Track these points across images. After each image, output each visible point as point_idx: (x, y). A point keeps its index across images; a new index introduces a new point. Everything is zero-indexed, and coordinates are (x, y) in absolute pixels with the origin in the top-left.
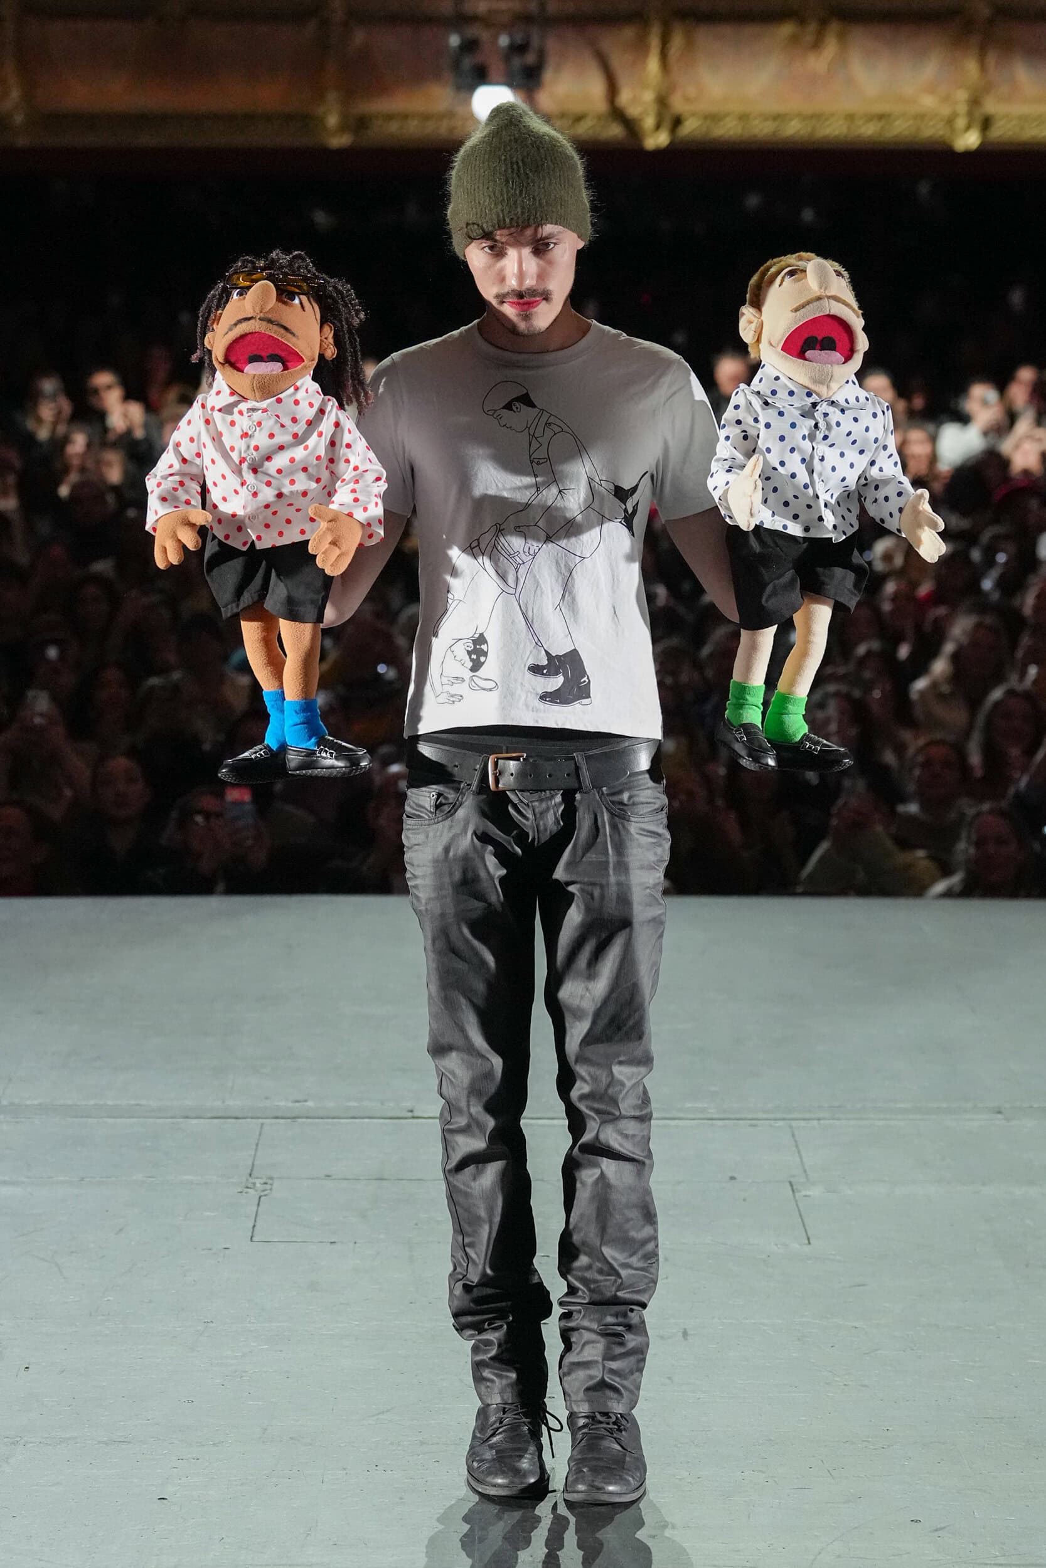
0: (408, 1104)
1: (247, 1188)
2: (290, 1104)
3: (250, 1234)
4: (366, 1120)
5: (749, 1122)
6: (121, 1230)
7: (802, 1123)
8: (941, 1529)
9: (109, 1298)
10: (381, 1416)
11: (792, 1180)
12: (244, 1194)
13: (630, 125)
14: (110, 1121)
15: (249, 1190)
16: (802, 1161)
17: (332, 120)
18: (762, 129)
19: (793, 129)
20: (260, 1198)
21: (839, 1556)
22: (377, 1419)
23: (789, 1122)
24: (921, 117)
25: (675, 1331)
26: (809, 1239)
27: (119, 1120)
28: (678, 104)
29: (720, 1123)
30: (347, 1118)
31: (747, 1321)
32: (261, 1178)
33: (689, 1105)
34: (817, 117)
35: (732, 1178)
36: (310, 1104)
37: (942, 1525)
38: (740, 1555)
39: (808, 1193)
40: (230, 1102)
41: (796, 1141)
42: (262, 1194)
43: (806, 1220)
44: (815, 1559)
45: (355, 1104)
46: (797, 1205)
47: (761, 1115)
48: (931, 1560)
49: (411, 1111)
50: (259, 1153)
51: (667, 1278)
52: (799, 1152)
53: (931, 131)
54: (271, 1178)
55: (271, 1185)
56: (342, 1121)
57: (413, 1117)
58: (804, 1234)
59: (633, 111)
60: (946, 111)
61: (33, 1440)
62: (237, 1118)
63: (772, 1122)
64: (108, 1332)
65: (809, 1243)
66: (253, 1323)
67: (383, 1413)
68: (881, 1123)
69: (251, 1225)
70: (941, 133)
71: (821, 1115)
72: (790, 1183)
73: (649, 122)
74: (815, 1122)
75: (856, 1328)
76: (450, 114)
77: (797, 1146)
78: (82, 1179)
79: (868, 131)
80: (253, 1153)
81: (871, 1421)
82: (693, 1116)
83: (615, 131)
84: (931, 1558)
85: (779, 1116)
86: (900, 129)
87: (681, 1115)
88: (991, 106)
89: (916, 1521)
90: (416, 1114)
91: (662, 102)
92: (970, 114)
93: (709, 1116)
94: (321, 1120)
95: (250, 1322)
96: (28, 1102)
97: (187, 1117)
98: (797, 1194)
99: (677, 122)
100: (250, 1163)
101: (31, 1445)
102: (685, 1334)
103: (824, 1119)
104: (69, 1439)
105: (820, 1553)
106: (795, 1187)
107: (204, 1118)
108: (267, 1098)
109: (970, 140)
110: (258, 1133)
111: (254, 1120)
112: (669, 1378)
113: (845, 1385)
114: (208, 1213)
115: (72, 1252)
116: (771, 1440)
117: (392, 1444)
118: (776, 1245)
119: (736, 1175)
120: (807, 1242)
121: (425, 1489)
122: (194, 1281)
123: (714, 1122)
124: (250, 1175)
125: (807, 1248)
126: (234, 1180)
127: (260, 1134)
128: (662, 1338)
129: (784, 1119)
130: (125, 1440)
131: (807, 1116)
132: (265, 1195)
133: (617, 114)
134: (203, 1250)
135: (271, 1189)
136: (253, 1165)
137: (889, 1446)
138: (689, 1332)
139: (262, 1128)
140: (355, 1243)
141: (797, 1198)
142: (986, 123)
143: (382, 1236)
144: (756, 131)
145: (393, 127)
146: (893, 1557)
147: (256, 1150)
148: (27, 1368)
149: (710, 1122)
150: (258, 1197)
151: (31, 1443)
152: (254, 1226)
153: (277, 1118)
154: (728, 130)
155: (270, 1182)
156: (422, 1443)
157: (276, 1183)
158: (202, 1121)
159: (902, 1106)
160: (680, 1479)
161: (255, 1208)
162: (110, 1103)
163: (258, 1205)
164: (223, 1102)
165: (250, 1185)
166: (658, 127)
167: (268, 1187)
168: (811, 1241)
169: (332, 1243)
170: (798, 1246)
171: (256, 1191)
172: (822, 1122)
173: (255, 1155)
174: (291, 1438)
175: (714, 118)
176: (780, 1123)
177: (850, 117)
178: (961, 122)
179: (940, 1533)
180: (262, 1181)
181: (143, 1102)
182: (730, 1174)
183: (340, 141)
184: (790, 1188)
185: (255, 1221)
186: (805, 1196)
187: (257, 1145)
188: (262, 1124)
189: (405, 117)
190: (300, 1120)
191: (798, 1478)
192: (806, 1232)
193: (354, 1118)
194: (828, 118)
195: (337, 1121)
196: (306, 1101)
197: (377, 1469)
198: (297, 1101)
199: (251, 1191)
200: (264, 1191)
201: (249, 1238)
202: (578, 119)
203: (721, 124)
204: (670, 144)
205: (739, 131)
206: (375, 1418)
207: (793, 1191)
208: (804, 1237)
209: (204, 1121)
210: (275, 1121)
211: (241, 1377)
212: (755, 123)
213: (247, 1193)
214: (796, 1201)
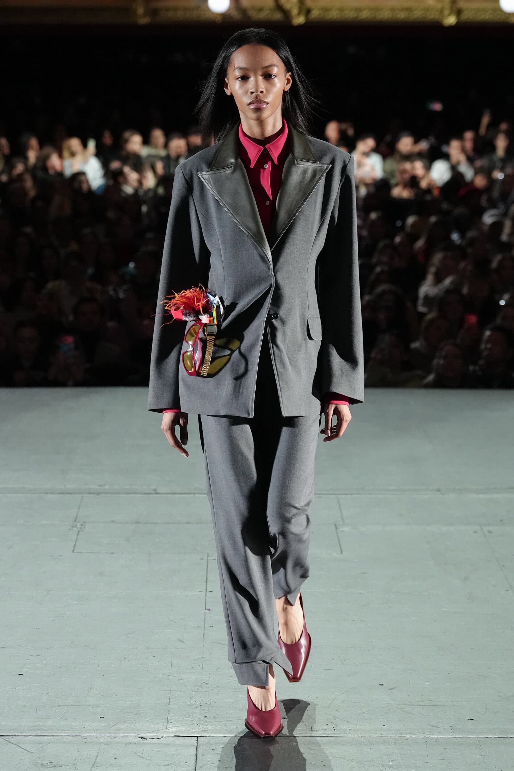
0: (154, 487)
1: (73, 527)
2: (97, 487)
3: (72, 549)
4: (133, 495)
6: (11, 547)
7: (343, 496)
8: (393, 689)
9: (3, 580)
10: (130, 635)
11: (336, 523)
12: (71, 530)
13: (286, 13)
14: (9, 495)
16: (341, 513)
17: (140, 11)
18: (350, 15)
19: (365, 15)
20: (79, 532)
21: (343, 701)
23: (337, 495)
24: (427, 9)
27: (14, 495)
28: (309, 2)
30: (123, 493)
32: (80, 522)
34: (377, 9)
36: (107, 487)
37: (394, 687)
39: (343, 529)
40: (68, 486)
41: (340, 505)
42: (80, 530)
43: (341, 543)
45: (127, 487)
46: (338, 535)
47: (323, 492)
48: (387, 703)
49: (155, 490)
52: (341, 510)
53: (432, 16)
54: (85, 522)
55: (85, 526)
56: (122, 495)
57: (157, 493)
59: (287, 6)
60: (439, 6)
62: (70, 494)
63: (329, 495)
66: (71, 591)
67: (129, 634)
68: (381, 496)
69: (73, 545)
70: (437, 17)
71: (353, 492)
72: (336, 525)
74: (349, 496)
75: (361, 593)
76: (197, 8)
77: (340, 507)
79: (402, 16)
81: (364, 638)
83: (278, 16)
84: (387, 702)
85: (333, 492)
86: (417, 15)
88: (462, 4)
89: (382, 685)
90: (158, 491)
91: (301, 2)
92: (451, 8)
94: (110, 495)
95: (69, 591)
97: (46, 493)
98: (338, 530)
99: (308, 11)
100: (75, 515)
103: (354, 494)
105: (334, 700)
108: (86, 484)
109: (451, 20)
111: (78, 495)
113: (353, 621)
114: (53, 539)
117: (133, 648)
118: (326, 554)
120: (340, 552)
121: (147, 669)
122: (44, 571)
124: (75, 521)
125: (340, 556)
126: (67, 523)
127: (81, 502)
129: (335, 494)
130: (5, 647)
131: (346, 492)
132: (82, 531)
133: (279, 7)
134: (49, 556)
135: (84, 528)
136: (77, 516)
137: (372, 649)
139: (82, 499)
140: (123, 553)
142: (459, 12)
143: (136, 550)
144: (347, 16)
145: (170, 14)
146: (369, 702)
147: (79, 509)
150: (77, 531)
152: (75, 545)
153: (90, 493)
154: (334, 15)
155: (84, 524)
156: (148, 648)
157: (87, 525)
158: (53, 495)
159: (392, 488)
161: (76, 537)
162: (10, 486)
163: (78, 535)
164: (65, 486)
166: (299, 14)
167: (83, 526)
168: (343, 552)
169: (112, 553)
170: (336, 555)
171: (77, 528)
172: (353, 496)
173: (78, 511)
174: (85, 646)
175: (327, 10)
176: (332, 496)
177: (393, 9)
178: (446, 12)
179: (392, 690)
180: (80, 524)
181: (26, 486)
183: (144, 21)
184: (334, 527)
185: (76, 542)
186: (342, 531)
187: (79, 507)
188: (83, 497)
189: (176, 9)
190: (101, 495)
191: (327, 665)
192: (341, 548)
193: (127, 493)
194: (382, 10)
195: (119, 495)
196: (104, 485)
197: (125, 660)
198: (100, 486)
199: (75, 529)
200: (81, 528)
201: (72, 551)
202: (261, 10)
203: (330, 12)
204: (306, 22)
205: (339, 16)
206: (126, 636)
207: (336, 528)
208: (340, 550)
209: (56, 495)
210: (89, 495)
211: (63, 617)
212: (347, 12)
213: (73, 529)
214: (337, 533)
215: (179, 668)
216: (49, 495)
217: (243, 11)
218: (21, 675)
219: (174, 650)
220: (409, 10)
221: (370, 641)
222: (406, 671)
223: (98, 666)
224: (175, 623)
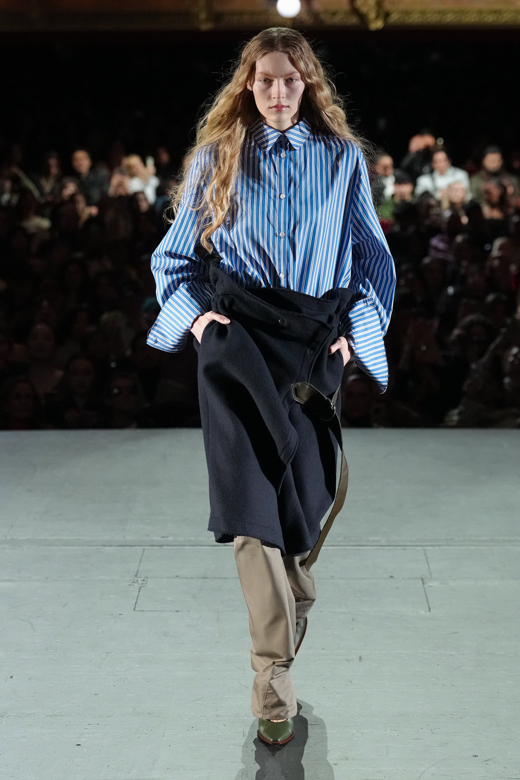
1: (134, 582)
3: (133, 607)
5: (402, 547)
6: (66, 605)
7: (430, 548)
8: (489, 760)
9: (58, 641)
10: (197, 702)
11: (423, 577)
12: (132, 586)
13: (363, 18)
14: (64, 547)
15: (134, 584)
16: (429, 567)
17: (203, 16)
18: (433, 19)
19: (450, 18)
20: (140, 588)
21: (433, 774)
22: (194, 703)
23: (422, 547)
25: (355, 657)
26: (429, 608)
27: (69, 547)
28: (388, 6)
29: (386, 548)
30: (188, 546)
31: (394, 652)
32: (141, 578)
33: (371, 539)
34: (463, 12)
35: (392, 577)
36: (170, 538)
37: (489, 758)
38: (381, 774)
39: (431, 584)
40: (128, 538)
41: (427, 558)
42: (142, 586)
43: (429, 599)
44: (421, 776)
45: (193, 538)
46: (425, 591)
47: (408, 544)
48: (482, 776)
50: (141, 564)
51: (353, 629)
52: (428, 563)
55: (147, 581)
56: (187, 547)
58: (427, 605)
59: (364, 10)
61: (13, 714)
62: (131, 546)
63: (415, 547)
64: (55, 658)
65: (430, 611)
66: (132, 653)
67: (198, 700)
68: (472, 548)
69: (134, 603)
71: (440, 543)
72: (422, 579)
73: (372, 15)
74: (438, 547)
75: (451, 655)
76: (265, 12)
77: (427, 560)
78: (47, 578)
79: (490, 19)
80: (138, 564)
81: (455, 704)
82: (371, 544)
83: (354, 20)
84: (482, 775)
85: (419, 544)
86: (507, 18)
87: (366, 544)
89: (476, 756)
91: (379, 4)
93: (381, 544)
94: (174, 547)
95: (131, 653)
96: (22, 538)
97: (104, 546)
98: (425, 585)
99: (387, 15)
100: (136, 570)
101: (11, 717)
102: (360, 658)
103: (442, 546)
104: (31, 714)
105: (423, 773)
106: (424, 582)
107: (113, 546)
108: (148, 536)
110: (141, 554)
111: (139, 548)
112: (350, 682)
113: (443, 685)
114: (112, 596)
115: (39, 617)
116: (402, 714)
117: (201, 716)
118: (412, 612)
119: (393, 575)
120: (428, 610)
122: (103, 631)
123: (383, 547)
124: (136, 576)
125: (428, 614)
126: (127, 579)
127: (143, 555)
128: (348, 660)
130: (61, 714)
131: (434, 544)
132: (143, 587)
133: (355, 11)
134: (108, 615)
135: (146, 583)
136: (138, 571)
137: (464, 717)
138: (363, 658)
139: (143, 552)
140: (189, 611)
141: (425, 587)
143: (204, 608)
144: (429, 20)
145: (235, 19)
146: (462, 775)
147: (140, 563)
148: (11, 677)
149: (382, 547)
150: (139, 587)
151: (11, 716)
152: (136, 603)
153: (152, 546)
154: (415, 19)
155: (146, 579)
156: (217, 716)
157: (149, 581)
158: (112, 548)
159: (484, 538)
160: (352, 734)
161: (137, 594)
162: (64, 538)
163: (139, 591)
164: (124, 538)
165: (135, 581)
166: (377, 17)
167: (144, 582)
168: (431, 610)
169: (177, 611)
170: (423, 612)
171: (138, 584)
172: (442, 547)
173: (139, 566)
174: (148, 713)
175: (407, 13)
176: (419, 548)
177: (480, 12)
179: (488, 762)
180: (142, 579)
181: (82, 538)
182: (391, 575)
183: (206, 26)
184: (421, 582)
185: (137, 600)
186: (430, 586)
187: (141, 560)
188: (144, 549)
189: (241, 14)
190: (164, 547)
191: (414, 734)
192: (428, 604)
193: (192, 546)
194: (468, 12)
195: (183, 547)
196: (168, 537)
197: (193, 729)
198: (163, 537)
199: (136, 585)
200: (142, 584)
201: (133, 609)
202: (334, 14)
203: (411, 16)
204: (383, 27)
205: (421, 20)
206: (194, 702)
207: (423, 584)
208: (428, 607)
209: (114, 547)
210: (151, 547)
211: (124, 682)
212: (429, 15)
213: (133, 585)
214: (425, 589)
215: (252, 738)
216: (108, 548)
217: (315, 15)
218: (78, 746)
219: (247, 718)
220: (497, 12)
221: (463, 708)
222: (502, 741)
223: (163, 736)
224: (247, 688)
